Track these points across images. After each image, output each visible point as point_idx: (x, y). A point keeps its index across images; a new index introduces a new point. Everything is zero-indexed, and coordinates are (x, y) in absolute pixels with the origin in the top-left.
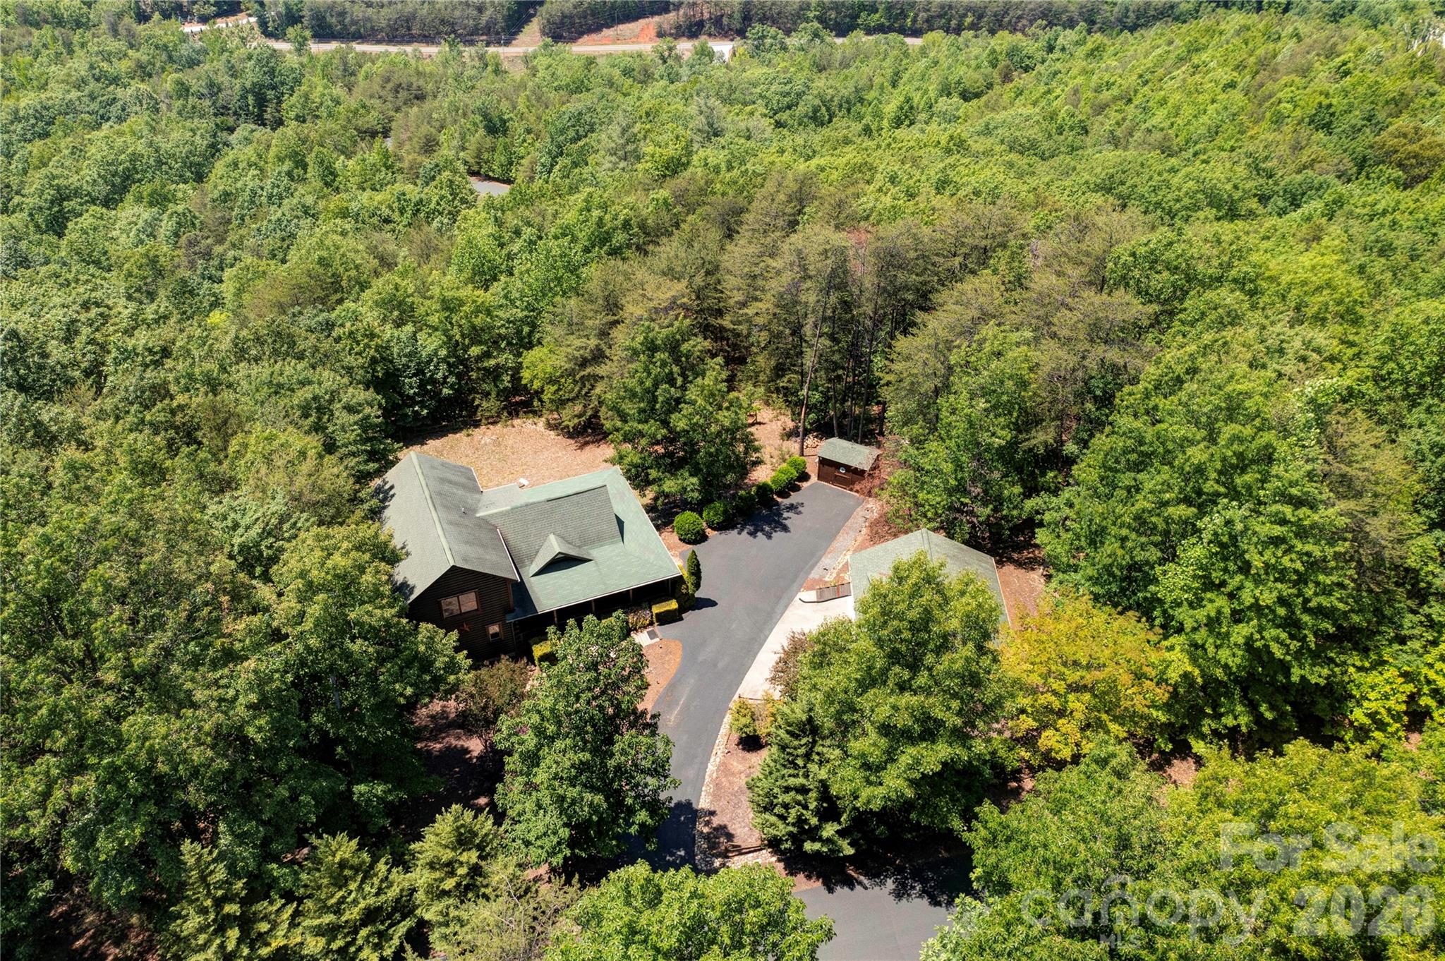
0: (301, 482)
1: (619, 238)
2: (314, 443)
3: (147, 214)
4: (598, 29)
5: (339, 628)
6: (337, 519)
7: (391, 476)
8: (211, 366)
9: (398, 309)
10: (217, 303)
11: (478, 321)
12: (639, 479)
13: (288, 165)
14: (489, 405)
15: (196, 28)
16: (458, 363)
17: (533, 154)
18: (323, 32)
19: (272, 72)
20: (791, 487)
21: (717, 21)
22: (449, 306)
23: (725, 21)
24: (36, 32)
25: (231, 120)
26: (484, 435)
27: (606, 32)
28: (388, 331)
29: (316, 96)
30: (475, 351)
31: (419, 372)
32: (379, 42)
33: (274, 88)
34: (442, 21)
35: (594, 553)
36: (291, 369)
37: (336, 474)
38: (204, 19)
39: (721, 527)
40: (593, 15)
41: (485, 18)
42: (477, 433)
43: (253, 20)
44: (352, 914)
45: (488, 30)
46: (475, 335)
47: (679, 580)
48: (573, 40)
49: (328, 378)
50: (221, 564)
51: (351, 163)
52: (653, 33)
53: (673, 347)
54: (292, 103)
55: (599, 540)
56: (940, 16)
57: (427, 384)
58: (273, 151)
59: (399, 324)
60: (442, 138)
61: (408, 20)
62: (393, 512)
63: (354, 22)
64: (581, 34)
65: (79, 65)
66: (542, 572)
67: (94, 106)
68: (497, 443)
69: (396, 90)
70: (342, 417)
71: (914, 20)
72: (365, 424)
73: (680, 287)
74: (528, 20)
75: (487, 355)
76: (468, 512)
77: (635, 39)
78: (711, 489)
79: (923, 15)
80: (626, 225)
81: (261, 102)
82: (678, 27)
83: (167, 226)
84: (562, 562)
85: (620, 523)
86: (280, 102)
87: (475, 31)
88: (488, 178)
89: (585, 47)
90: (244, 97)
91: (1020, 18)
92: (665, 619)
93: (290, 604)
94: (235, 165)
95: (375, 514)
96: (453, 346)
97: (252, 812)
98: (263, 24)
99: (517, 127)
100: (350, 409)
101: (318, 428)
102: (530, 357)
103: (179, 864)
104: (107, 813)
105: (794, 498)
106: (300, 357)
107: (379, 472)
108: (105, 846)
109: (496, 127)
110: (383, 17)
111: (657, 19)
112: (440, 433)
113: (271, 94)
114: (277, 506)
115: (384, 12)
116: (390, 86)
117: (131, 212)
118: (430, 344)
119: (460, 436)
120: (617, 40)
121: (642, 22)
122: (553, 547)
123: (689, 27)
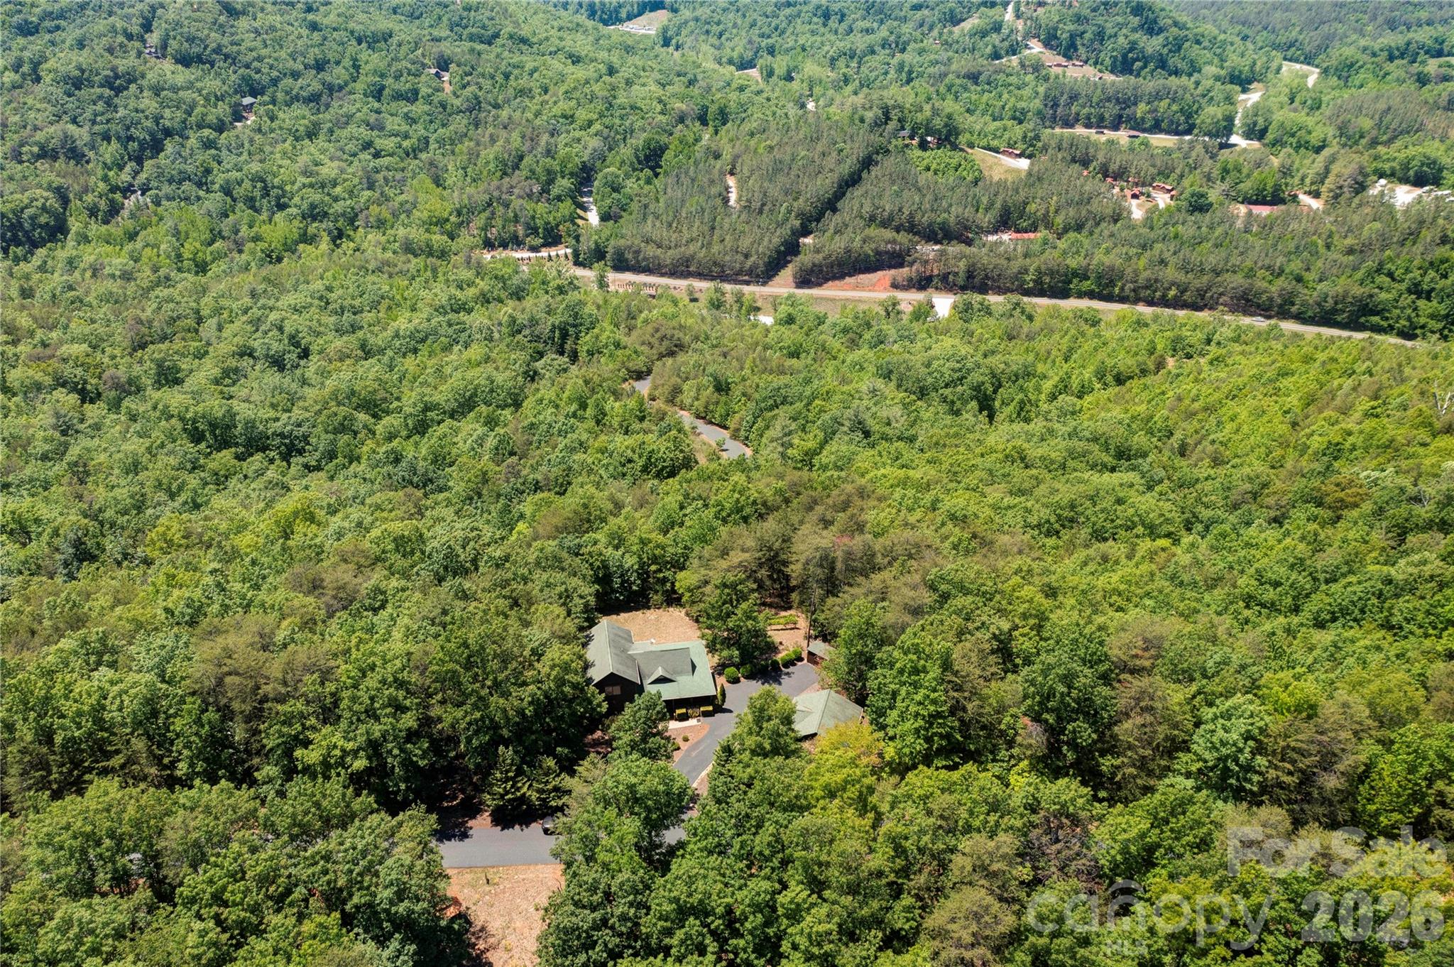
0: (556, 627)
1: (748, 510)
2: (562, 611)
3: (481, 430)
4: (842, 276)
5: (561, 682)
6: (568, 643)
7: (594, 630)
8: (526, 571)
9: (618, 541)
10: (522, 516)
11: (657, 552)
12: (711, 648)
13: (574, 407)
14: (656, 598)
15: (526, 254)
16: (644, 574)
17: (743, 413)
18: (621, 265)
19: (576, 315)
20: (790, 663)
21: (944, 278)
22: (643, 542)
23: (951, 278)
24: (414, 261)
25: (541, 346)
26: (651, 614)
27: (848, 280)
28: (610, 551)
29: (603, 338)
30: (653, 568)
31: (622, 576)
32: (663, 275)
33: (575, 326)
34: (715, 264)
35: (678, 678)
36: (559, 576)
37: (570, 626)
38: (534, 249)
39: (747, 678)
40: (839, 265)
41: (749, 263)
42: (648, 613)
43: (569, 251)
44: (550, 787)
45: (750, 272)
46: (655, 559)
47: (715, 697)
48: (819, 285)
49: (575, 582)
50: (527, 653)
51: (617, 404)
52: (888, 283)
53: (733, 586)
54: (586, 341)
55: (681, 673)
56: (1147, 287)
57: (625, 582)
58: (567, 393)
59: (617, 548)
60: (685, 387)
61: (687, 261)
62: (592, 646)
63: (645, 259)
64: (827, 280)
65: (441, 293)
66: (653, 682)
67: (450, 331)
68: (657, 620)
69: (662, 339)
70: (577, 600)
71: (1122, 289)
72: (586, 605)
73: (747, 556)
74: (784, 266)
75: (660, 571)
76: (624, 651)
77: (872, 288)
78: (746, 657)
79: (1129, 286)
80: (754, 503)
81: (565, 335)
82: (910, 280)
83: (491, 442)
84: (662, 680)
85: (694, 667)
86: (577, 338)
87: (740, 272)
88: (711, 423)
89: (830, 291)
90: (552, 331)
91: (1221, 294)
92: (706, 714)
93: (547, 669)
94: (541, 400)
95: (585, 645)
96: (642, 565)
97: (521, 743)
98: (576, 254)
99: (737, 392)
100: (581, 597)
101: (564, 604)
102: (681, 575)
103: (497, 755)
104: (476, 733)
105: (791, 669)
106: (563, 569)
107: (590, 627)
108: (475, 742)
109: (722, 387)
110: (668, 257)
111: (893, 272)
112: (629, 610)
113: (571, 331)
114: (546, 635)
115: (670, 252)
116: (658, 335)
117: (470, 427)
118: (630, 561)
119: (639, 613)
120: (856, 287)
121: (880, 273)
122: (659, 672)
123: (920, 281)
